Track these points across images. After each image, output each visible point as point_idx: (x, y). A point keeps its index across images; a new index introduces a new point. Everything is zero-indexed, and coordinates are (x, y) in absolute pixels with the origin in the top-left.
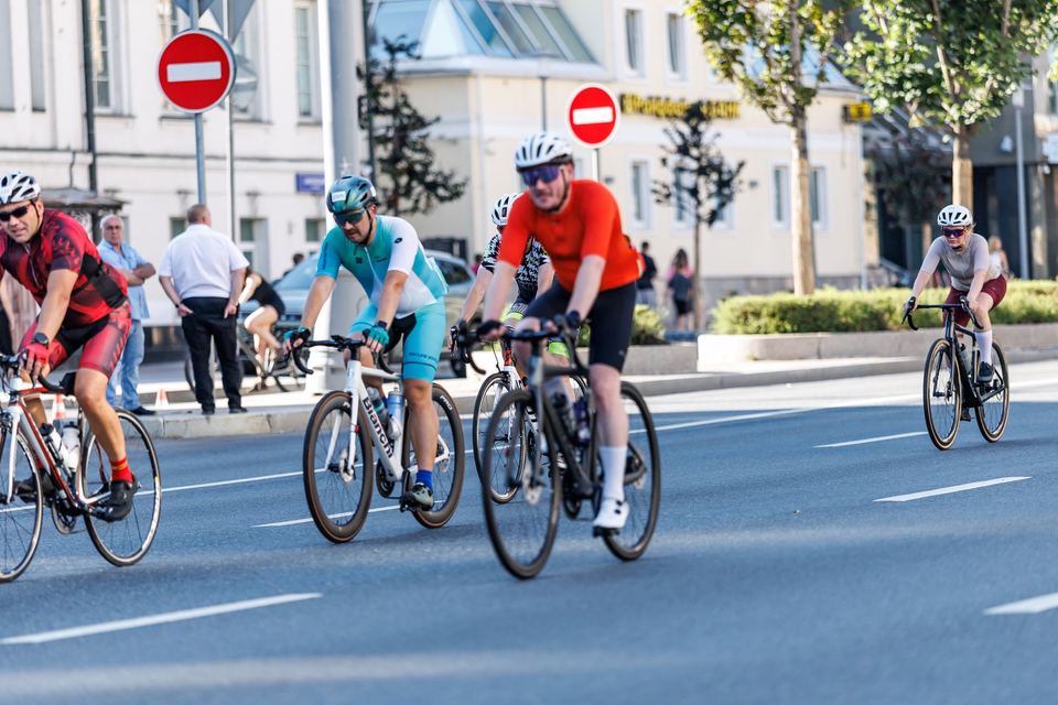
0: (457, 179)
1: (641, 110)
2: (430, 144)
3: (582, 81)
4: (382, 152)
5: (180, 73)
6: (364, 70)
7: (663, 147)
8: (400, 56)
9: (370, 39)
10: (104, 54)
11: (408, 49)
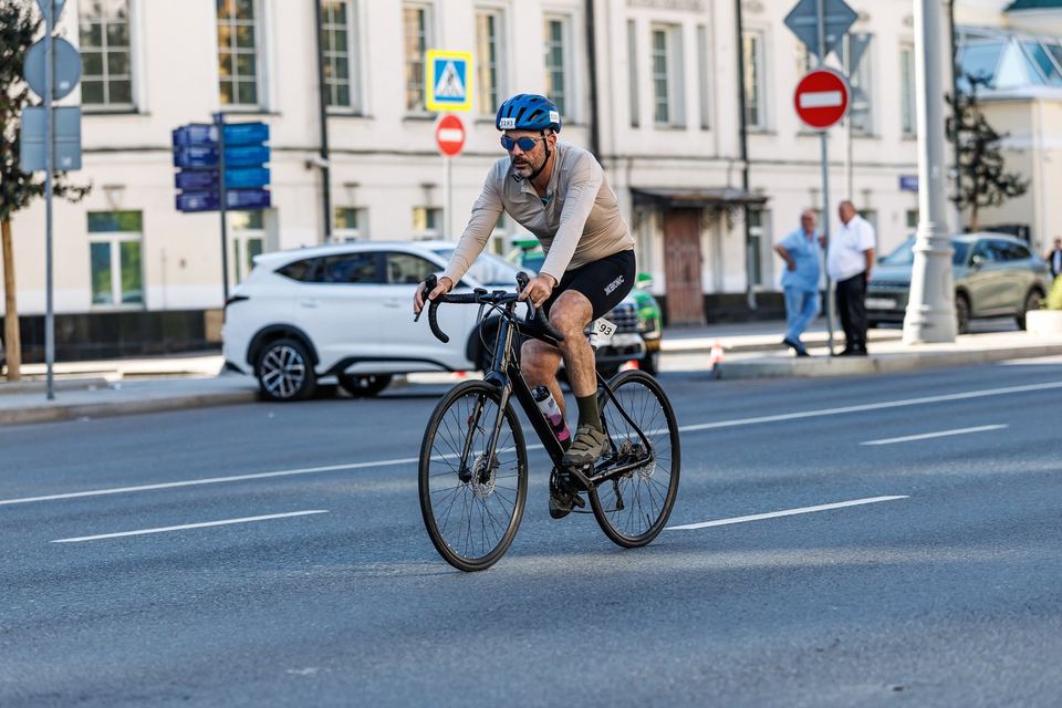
0: (1022, 180)
2: (1002, 153)
4: (966, 159)
5: (810, 100)
6: (951, 96)
8: (980, 87)
9: (957, 73)
10: (755, 88)
11: (985, 81)
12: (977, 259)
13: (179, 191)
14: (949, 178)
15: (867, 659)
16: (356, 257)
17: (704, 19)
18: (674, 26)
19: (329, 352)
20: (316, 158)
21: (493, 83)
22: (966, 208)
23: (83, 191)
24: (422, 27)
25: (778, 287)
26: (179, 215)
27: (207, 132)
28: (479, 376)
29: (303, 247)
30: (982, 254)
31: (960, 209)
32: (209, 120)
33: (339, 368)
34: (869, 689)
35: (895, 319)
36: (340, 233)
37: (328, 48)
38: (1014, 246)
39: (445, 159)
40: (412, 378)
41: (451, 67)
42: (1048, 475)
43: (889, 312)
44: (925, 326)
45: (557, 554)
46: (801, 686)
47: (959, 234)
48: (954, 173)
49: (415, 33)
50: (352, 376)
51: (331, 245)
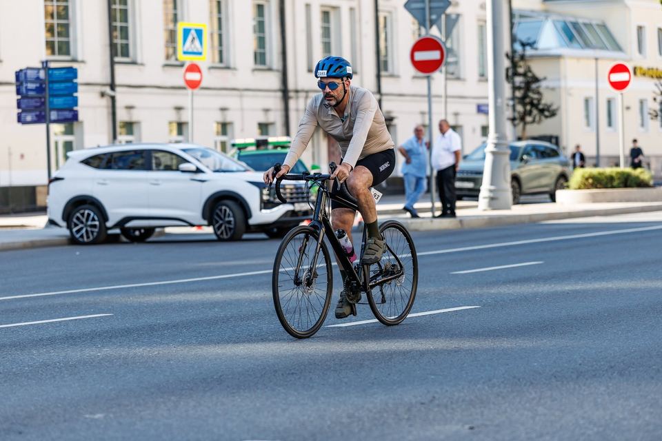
0: (554, 107)
1: (644, 74)
2: (541, 90)
3: (615, 60)
4: (519, 94)
5: (421, 56)
6: (510, 54)
7: (654, 92)
8: (528, 48)
9: (513, 39)
10: (386, 48)
11: (531, 45)
12: (525, 157)
13: (20, 111)
14: (508, 105)
15: (453, 409)
16: (133, 153)
17: (354, 4)
18: (335, 8)
19: (115, 213)
20: (108, 90)
21: (221, 44)
22: (518, 124)
24: (175, 8)
25: (400, 174)
26: (20, 125)
27: (38, 73)
28: (210, 230)
29: (99, 147)
30: (528, 154)
31: (515, 126)
32: (40, 66)
33: (121, 223)
34: (453, 428)
35: (473, 194)
36: (122, 138)
37: (115, 21)
38: (549, 149)
39: (189, 91)
40: (168, 230)
41: (193, 32)
42: (568, 293)
43: (469, 190)
44: (492, 199)
45: (258, 342)
46: (411, 426)
47: (514, 141)
48: (511, 103)
49: (171, 11)
50: (129, 229)
51: (117, 146)
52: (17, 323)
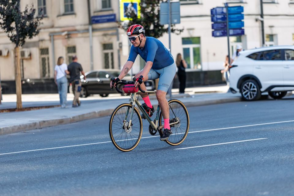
13: (213, 30)
16: (274, 51)
19: (265, 84)
20: (259, 17)
23: (181, 31)
26: (213, 38)
27: (223, 10)
29: (256, 48)
32: (223, 6)
33: (269, 89)
36: (268, 43)
50: (273, 92)
51: (265, 47)
52: (217, 143)
